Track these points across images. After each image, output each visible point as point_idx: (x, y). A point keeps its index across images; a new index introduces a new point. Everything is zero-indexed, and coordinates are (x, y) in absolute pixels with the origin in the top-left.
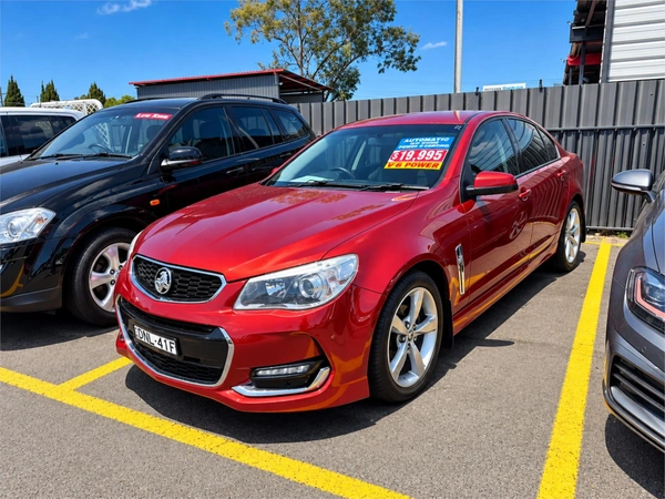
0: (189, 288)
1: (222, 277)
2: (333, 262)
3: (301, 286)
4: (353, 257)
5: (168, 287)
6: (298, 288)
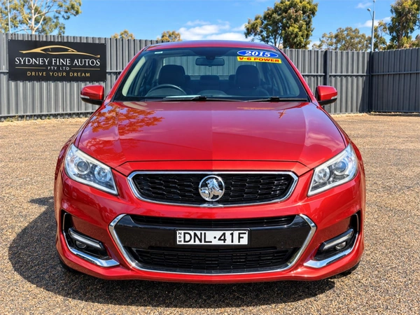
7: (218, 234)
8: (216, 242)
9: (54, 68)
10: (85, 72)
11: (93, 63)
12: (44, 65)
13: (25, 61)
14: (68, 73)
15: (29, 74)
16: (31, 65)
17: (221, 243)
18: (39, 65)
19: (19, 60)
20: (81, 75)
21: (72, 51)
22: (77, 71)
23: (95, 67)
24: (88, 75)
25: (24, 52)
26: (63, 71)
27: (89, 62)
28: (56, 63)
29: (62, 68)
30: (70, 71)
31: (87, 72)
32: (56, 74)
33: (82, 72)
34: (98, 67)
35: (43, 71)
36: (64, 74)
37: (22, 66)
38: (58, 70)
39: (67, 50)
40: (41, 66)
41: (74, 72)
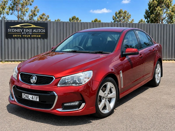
0: (43, 81)
1: (53, 77)
2: (86, 73)
3: (77, 79)
4: (91, 71)
5: (35, 81)
6: (76, 80)
7: (31, 96)
8: (31, 99)
9: (25, 33)
10: (38, 35)
11: (42, 31)
12: (20, 32)
13: (12, 31)
14: (31, 35)
15: (14, 36)
16: (15, 32)
17: (32, 100)
18: (18, 32)
19: (10, 30)
20: (37, 36)
21: (33, 26)
22: (35, 35)
23: (43, 33)
24: (40, 36)
25: (12, 27)
26: (29, 35)
27: (40, 30)
28: (25, 31)
29: (29, 33)
30: (32, 34)
31: (40, 35)
32: (25, 36)
33: (37, 35)
34: (44, 33)
35: (20, 34)
36: (29, 36)
37: (11, 32)
38: (27, 34)
39: (31, 26)
40: (19, 32)
41: (33, 35)
